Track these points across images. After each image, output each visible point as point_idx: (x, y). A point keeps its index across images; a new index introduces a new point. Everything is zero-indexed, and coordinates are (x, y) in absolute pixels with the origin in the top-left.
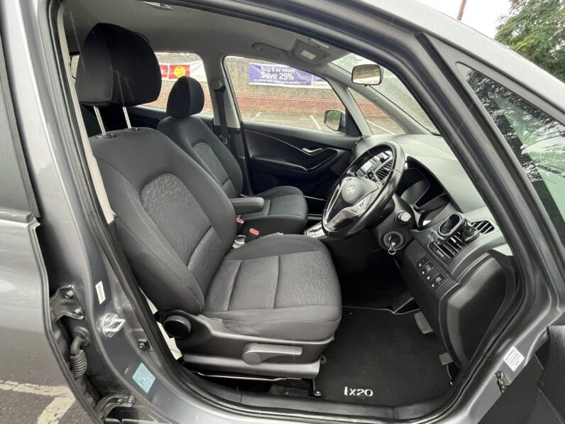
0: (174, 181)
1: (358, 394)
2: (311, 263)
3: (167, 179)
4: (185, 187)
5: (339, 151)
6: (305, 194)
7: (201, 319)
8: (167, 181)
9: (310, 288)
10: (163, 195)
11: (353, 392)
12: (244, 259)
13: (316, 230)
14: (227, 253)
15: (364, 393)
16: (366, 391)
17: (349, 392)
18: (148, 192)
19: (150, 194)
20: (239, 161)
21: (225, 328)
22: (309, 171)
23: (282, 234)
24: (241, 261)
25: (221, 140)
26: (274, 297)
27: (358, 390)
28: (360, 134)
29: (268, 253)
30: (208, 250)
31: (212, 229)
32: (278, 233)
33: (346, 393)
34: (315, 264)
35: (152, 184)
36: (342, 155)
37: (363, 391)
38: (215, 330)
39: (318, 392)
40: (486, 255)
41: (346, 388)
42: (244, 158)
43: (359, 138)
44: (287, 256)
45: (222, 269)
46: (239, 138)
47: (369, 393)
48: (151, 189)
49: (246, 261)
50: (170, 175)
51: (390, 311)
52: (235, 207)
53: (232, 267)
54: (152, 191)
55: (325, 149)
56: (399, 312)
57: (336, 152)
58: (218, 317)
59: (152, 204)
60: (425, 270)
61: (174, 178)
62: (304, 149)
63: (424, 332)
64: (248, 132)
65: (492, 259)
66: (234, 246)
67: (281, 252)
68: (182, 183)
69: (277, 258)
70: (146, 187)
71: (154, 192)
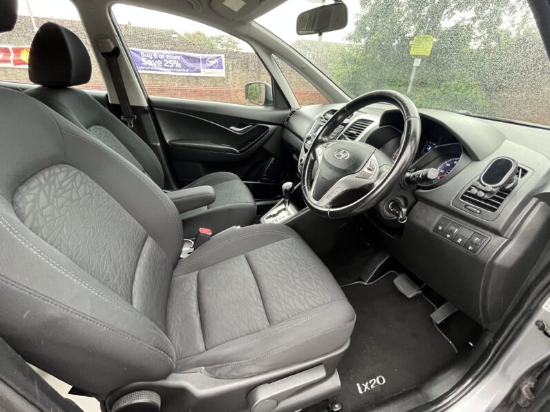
0: (75, 175)
1: (372, 386)
2: (289, 254)
3: (61, 174)
4: (95, 184)
5: (270, 127)
6: (243, 179)
7: (175, 381)
8: (61, 177)
10: (60, 201)
11: (366, 387)
12: (200, 269)
13: (274, 215)
14: (175, 266)
15: (376, 383)
16: (378, 378)
17: (363, 388)
18: (29, 198)
19: (36, 201)
20: (154, 148)
21: (214, 380)
22: (241, 152)
23: (239, 227)
24: (197, 272)
25: (125, 123)
26: (263, 310)
27: (370, 382)
28: (289, 107)
29: (229, 254)
30: (153, 272)
31: (149, 237)
32: (235, 227)
33: (361, 392)
34: (294, 255)
35: (34, 183)
36: (275, 130)
37: (374, 380)
38: (201, 388)
39: (337, 406)
40: (534, 200)
41: (358, 385)
42: (159, 144)
43: (289, 112)
44: (256, 251)
45: (175, 291)
46: (148, 120)
47: (381, 380)
48: (35, 191)
49: (203, 271)
50: (65, 167)
51: (362, 282)
52: (175, 203)
53: (187, 283)
54: (37, 195)
55: (257, 127)
57: (268, 128)
58: (198, 364)
59: (44, 217)
60: (451, 232)
61: (74, 171)
62: (232, 128)
63: (410, 296)
64: (158, 111)
65: (541, 204)
66: (181, 256)
67: (244, 249)
68: (89, 179)
69: (243, 257)
70: (24, 189)
71: (42, 196)
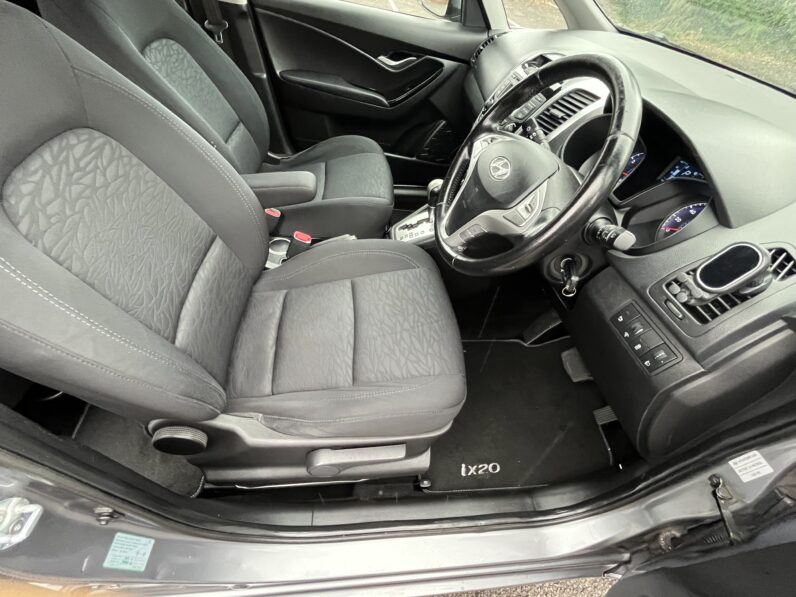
0: (101, 148)
1: (480, 472)
2: (410, 292)
3: (77, 145)
4: (135, 160)
5: (447, 63)
6: (385, 149)
7: (224, 422)
8: (79, 150)
9: (412, 342)
10: (76, 189)
11: (472, 470)
12: (290, 288)
13: (411, 227)
14: (256, 279)
15: (487, 469)
16: (491, 465)
17: (468, 470)
18: (26, 188)
19: (37, 192)
20: (256, 82)
21: (270, 431)
22: (392, 105)
23: (354, 237)
24: (285, 291)
25: (211, 34)
26: (351, 363)
27: (480, 466)
28: (488, 27)
29: (330, 277)
30: (217, 287)
31: (218, 239)
32: (347, 235)
33: (463, 474)
34: (416, 296)
35: (34, 163)
36: (454, 71)
37: (486, 466)
38: (254, 436)
39: (425, 482)
40: (780, 324)
41: (463, 466)
42: (265, 76)
43: (484, 37)
44: (366, 279)
45: (252, 313)
46: (247, 28)
47: (494, 468)
48: (36, 178)
49: (294, 291)
50: (84, 134)
51: (522, 342)
53: (269, 305)
54: (39, 185)
55: (421, 58)
56: (534, 343)
57: (442, 65)
58: (257, 410)
59: (49, 217)
60: (632, 331)
61: (100, 139)
62: (382, 58)
63: (575, 380)
64: (264, 15)
65: (788, 332)
66: (267, 266)
67: (353, 273)
68: (125, 151)
69: (348, 284)
70: (18, 174)
71: (47, 183)
